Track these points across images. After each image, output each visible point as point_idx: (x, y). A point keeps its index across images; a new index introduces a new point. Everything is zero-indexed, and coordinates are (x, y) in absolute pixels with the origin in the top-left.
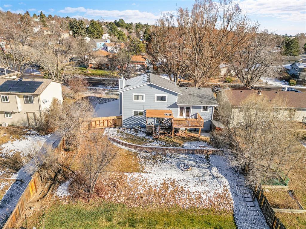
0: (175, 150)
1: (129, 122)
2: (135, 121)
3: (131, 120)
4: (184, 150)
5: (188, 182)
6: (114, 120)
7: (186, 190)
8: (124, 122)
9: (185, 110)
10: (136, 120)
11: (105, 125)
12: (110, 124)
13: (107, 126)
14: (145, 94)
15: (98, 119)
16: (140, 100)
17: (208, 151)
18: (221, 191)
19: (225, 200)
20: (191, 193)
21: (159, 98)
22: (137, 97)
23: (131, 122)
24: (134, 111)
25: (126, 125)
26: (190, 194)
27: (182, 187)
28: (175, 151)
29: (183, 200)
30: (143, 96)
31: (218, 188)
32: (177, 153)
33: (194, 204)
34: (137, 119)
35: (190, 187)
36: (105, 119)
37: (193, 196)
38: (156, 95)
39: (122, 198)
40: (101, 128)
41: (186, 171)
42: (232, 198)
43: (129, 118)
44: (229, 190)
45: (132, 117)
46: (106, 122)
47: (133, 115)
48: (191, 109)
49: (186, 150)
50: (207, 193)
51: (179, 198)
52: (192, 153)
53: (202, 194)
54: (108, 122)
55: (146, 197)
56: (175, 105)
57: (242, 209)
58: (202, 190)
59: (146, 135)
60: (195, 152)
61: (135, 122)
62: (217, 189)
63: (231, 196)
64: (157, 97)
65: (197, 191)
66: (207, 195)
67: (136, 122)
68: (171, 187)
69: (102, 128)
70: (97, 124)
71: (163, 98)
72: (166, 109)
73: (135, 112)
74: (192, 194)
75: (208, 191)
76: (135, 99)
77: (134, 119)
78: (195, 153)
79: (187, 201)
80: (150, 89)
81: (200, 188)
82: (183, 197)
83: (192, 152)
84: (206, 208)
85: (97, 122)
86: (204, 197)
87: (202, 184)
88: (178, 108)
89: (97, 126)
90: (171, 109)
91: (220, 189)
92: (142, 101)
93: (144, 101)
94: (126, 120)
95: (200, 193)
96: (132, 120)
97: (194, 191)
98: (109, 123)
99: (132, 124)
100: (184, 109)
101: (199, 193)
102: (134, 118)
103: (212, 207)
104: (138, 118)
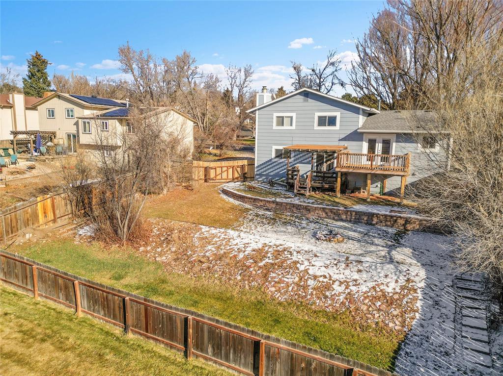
0: (327, 211)
1: (266, 170)
2: (276, 168)
3: (269, 167)
4: (349, 213)
5: (316, 256)
6: (243, 167)
7: (302, 268)
8: (257, 171)
9: (379, 147)
10: (278, 167)
11: (229, 175)
12: (236, 175)
13: (233, 177)
14: (295, 114)
15: (220, 165)
16: (286, 127)
17: (407, 221)
18: (394, 289)
19: (394, 306)
20: (309, 275)
21: (322, 121)
22: (281, 121)
23: (270, 171)
24: (275, 147)
25: (261, 175)
26: (306, 278)
27: (296, 263)
28: (326, 213)
29: (282, 285)
30: (291, 118)
31: (389, 280)
32: (330, 219)
33: (305, 296)
34: (280, 166)
35: (313, 266)
36: (229, 165)
37: (311, 283)
38: (316, 113)
39: (166, 255)
40: (223, 181)
41: (325, 242)
42: (420, 308)
43: (267, 162)
44: (419, 291)
45: (271, 160)
46: (231, 169)
47: (273, 155)
48: (394, 144)
49: (354, 213)
50: (350, 284)
51: (276, 280)
52: (368, 223)
53: (337, 283)
54: (234, 169)
55: (211, 263)
56: (356, 136)
57: (439, 338)
58: (342, 276)
59: (286, 190)
60: (375, 220)
61: (276, 171)
62: (385, 283)
63: (419, 304)
64: (320, 118)
65: (328, 276)
66: (347, 288)
67: (279, 170)
68: (271, 258)
69: (225, 181)
70: (218, 173)
71: (332, 121)
72: (337, 143)
73: (277, 150)
74: (312, 278)
75: (356, 280)
76: (278, 125)
77: (275, 164)
78: (374, 222)
79: (290, 288)
80: (306, 104)
81: (337, 272)
82: (285, 279)
83: (365, 219)
84: (329, 310)
85: (218, 169)
86: (337, 288)
87: (348, 266)
88: (362, 141)
89: (218, 177)
90: (346, 144)
91: (392, 285)
92: (290, 128)
93: (294, 127)
94: (261, 165)
95: (331, 282)
96: (271, 166)
97: (318, 273)
98: (236, 172)
99: (272, 174)
100: (377, 144)
101: (330, 280)
102: (275, 162)
103: (348, 313)
104: (282, 163)
